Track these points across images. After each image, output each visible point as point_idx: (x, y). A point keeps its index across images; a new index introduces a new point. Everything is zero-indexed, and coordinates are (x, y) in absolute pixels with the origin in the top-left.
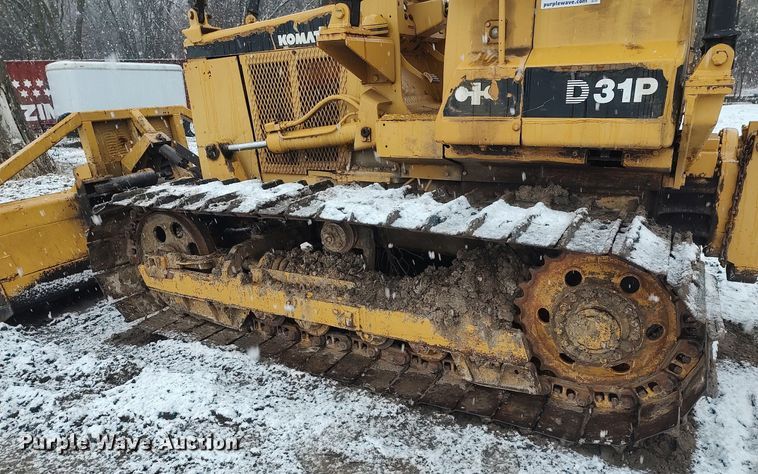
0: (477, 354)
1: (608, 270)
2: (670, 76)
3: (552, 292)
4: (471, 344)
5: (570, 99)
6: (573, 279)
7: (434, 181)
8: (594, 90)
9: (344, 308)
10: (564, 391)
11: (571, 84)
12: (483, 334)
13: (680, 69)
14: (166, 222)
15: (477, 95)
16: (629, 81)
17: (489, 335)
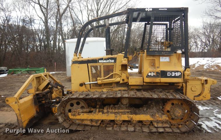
0: (159, 121)
1: (178, 102)
2: (182, 72)
3: (169, 107)
4: (158, 119)
5: (168, 75)
6: (173, 104)
7: (136, 89)
8: (171, 74)
9: (130, 116)
10: (173, 125)
11: (168, 73)
12: (160, 116)
13: (183, 71)
14: (74, 102)
15: (152, 74)
16: (177, 73)
17: (161, 116)
